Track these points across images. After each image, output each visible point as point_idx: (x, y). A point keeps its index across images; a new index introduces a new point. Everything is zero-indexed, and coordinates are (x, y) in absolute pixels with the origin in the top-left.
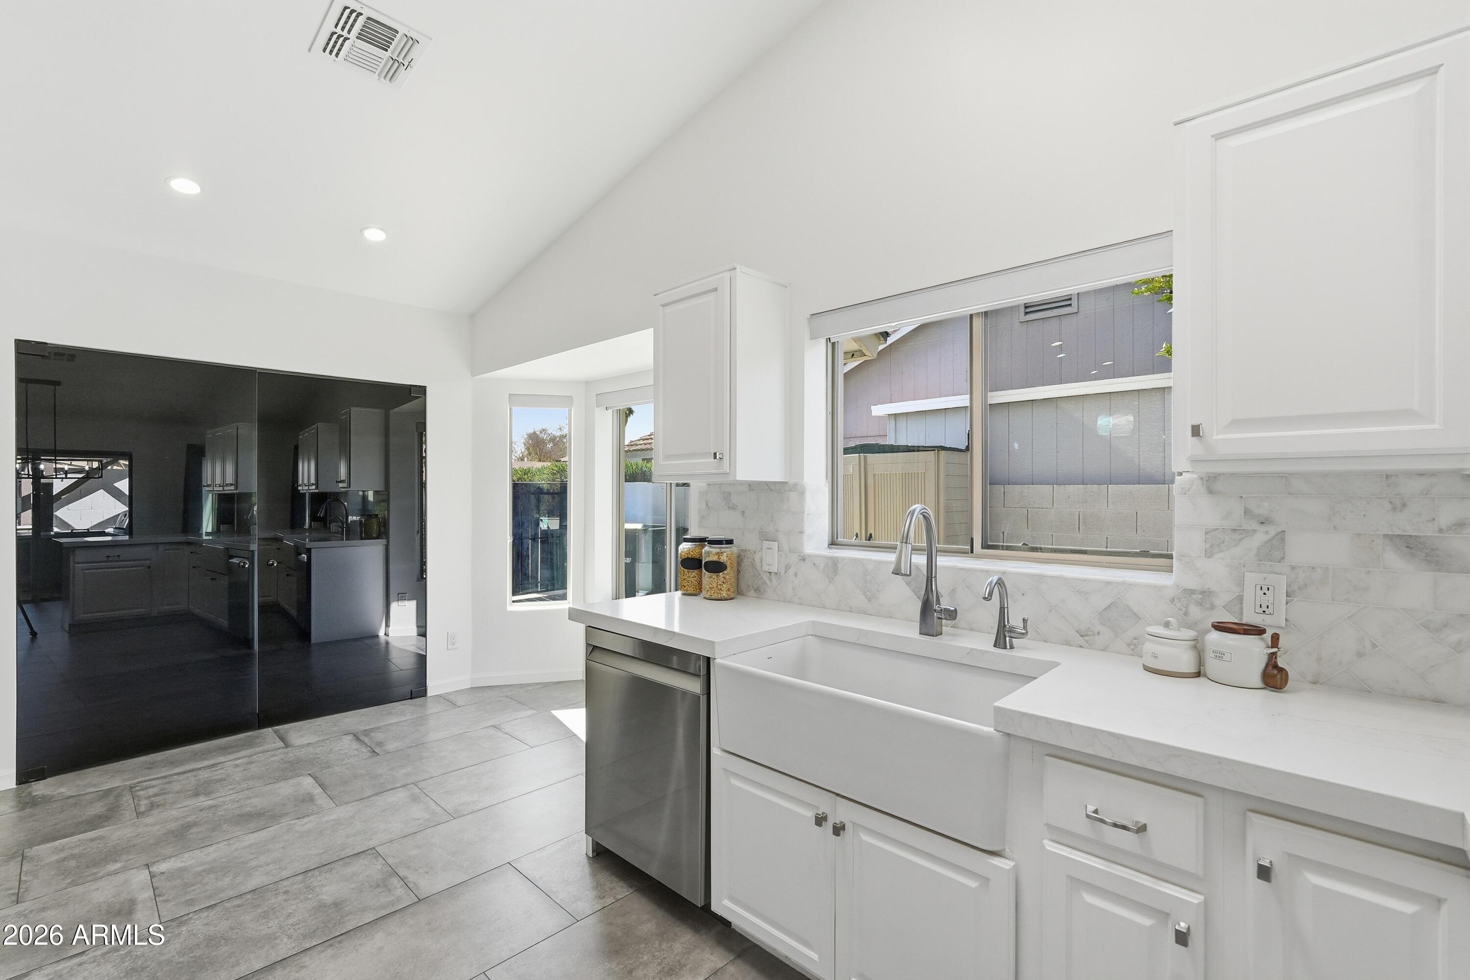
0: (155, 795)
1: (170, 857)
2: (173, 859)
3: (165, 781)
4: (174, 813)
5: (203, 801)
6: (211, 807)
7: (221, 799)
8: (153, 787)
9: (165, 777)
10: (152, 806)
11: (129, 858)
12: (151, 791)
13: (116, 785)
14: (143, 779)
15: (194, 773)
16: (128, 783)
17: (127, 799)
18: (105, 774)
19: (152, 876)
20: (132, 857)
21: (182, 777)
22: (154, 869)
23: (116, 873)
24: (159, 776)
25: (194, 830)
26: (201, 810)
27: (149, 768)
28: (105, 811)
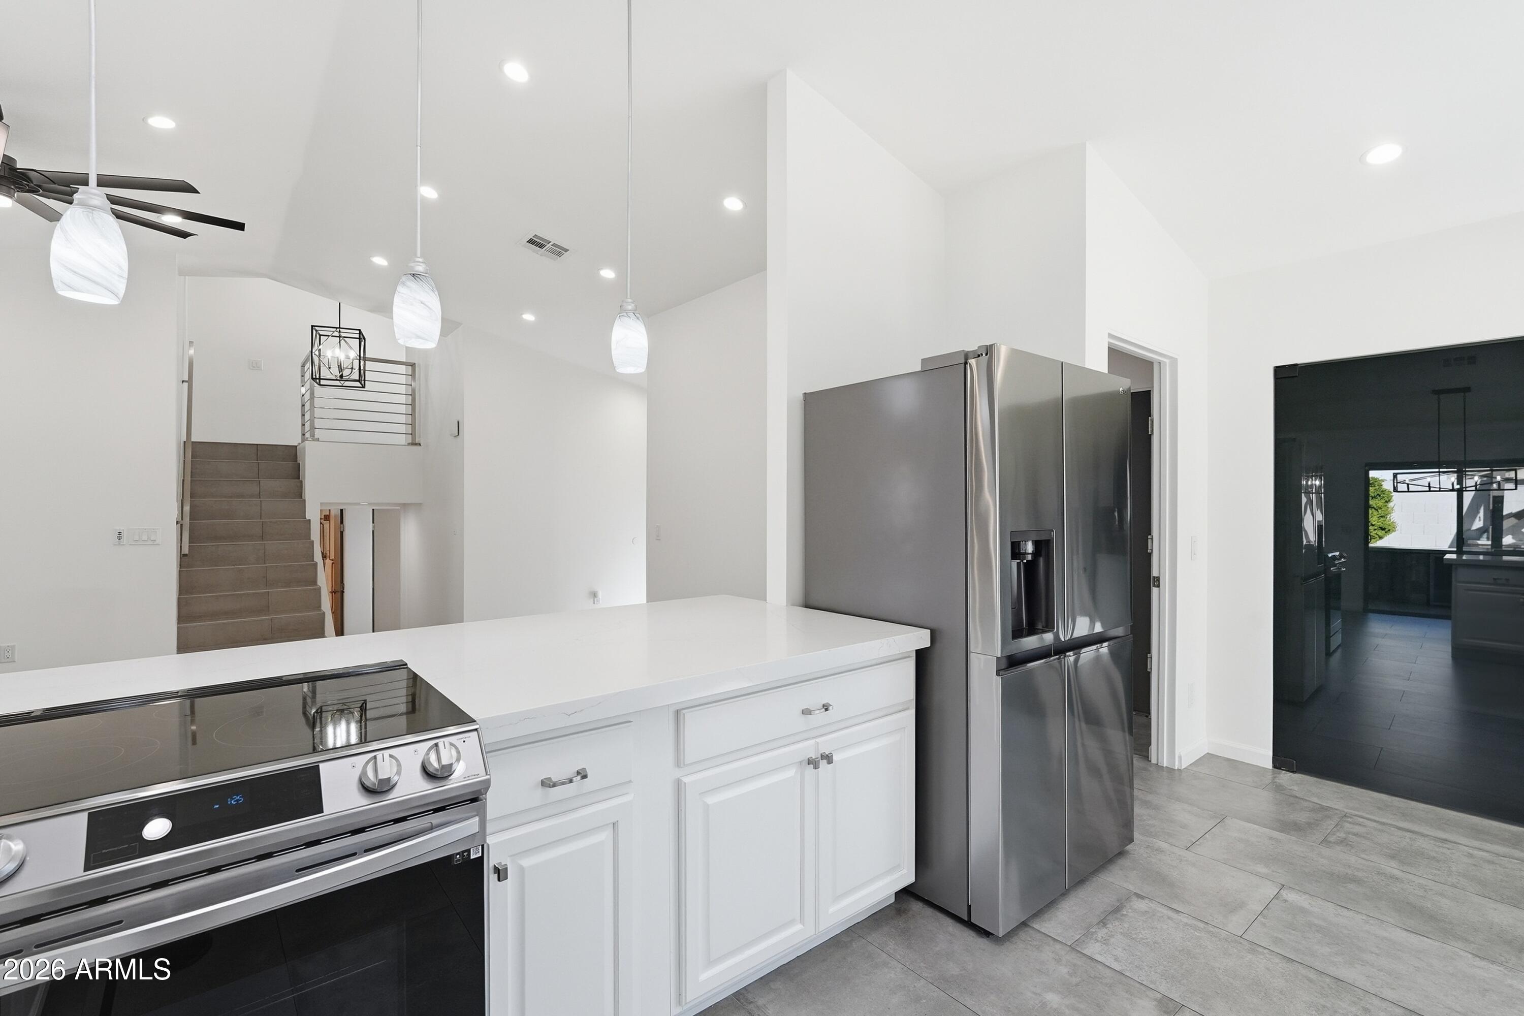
0: (1356, 835)
1: (1305, 893)
2: (1307, 896)
3: (1380, 827)
4: (1353, 859)
5: (1392, 867)
6: (1392, 877)
7: (1410, 876)
8: (1365, 826)
9: (1383, 824)
10: (1343, 842)
11: (1278, 871)
12: (1357, 829)
13: (1336, 807)
14: (1364, 815)
15: (1414, 836)
16: (1346, 810)
17: (1329, 824)
18: (1338, 793)
19: (1276, 897)
20: (1280, 871)
21: (1400, 833)
22: (1285, 894)
23: (1257, 874)
24: (1377, 819)
25: (1351, 886)
26: (1378, 873)
27: (1379, 808)
28: (1304, 822)
